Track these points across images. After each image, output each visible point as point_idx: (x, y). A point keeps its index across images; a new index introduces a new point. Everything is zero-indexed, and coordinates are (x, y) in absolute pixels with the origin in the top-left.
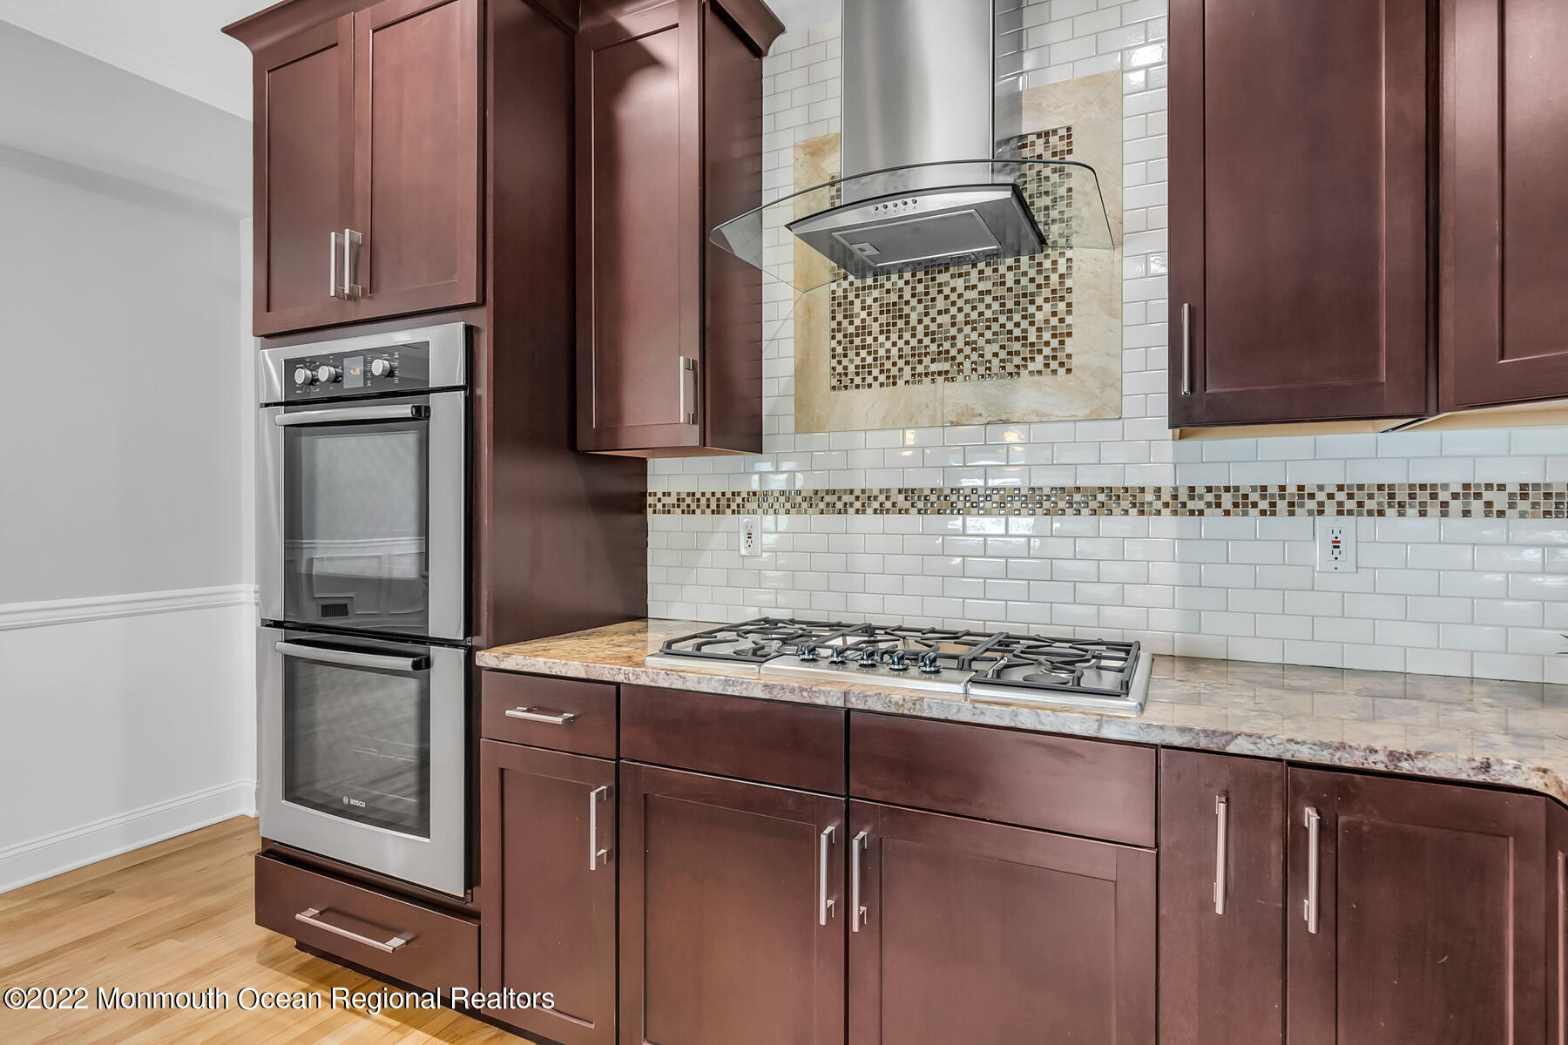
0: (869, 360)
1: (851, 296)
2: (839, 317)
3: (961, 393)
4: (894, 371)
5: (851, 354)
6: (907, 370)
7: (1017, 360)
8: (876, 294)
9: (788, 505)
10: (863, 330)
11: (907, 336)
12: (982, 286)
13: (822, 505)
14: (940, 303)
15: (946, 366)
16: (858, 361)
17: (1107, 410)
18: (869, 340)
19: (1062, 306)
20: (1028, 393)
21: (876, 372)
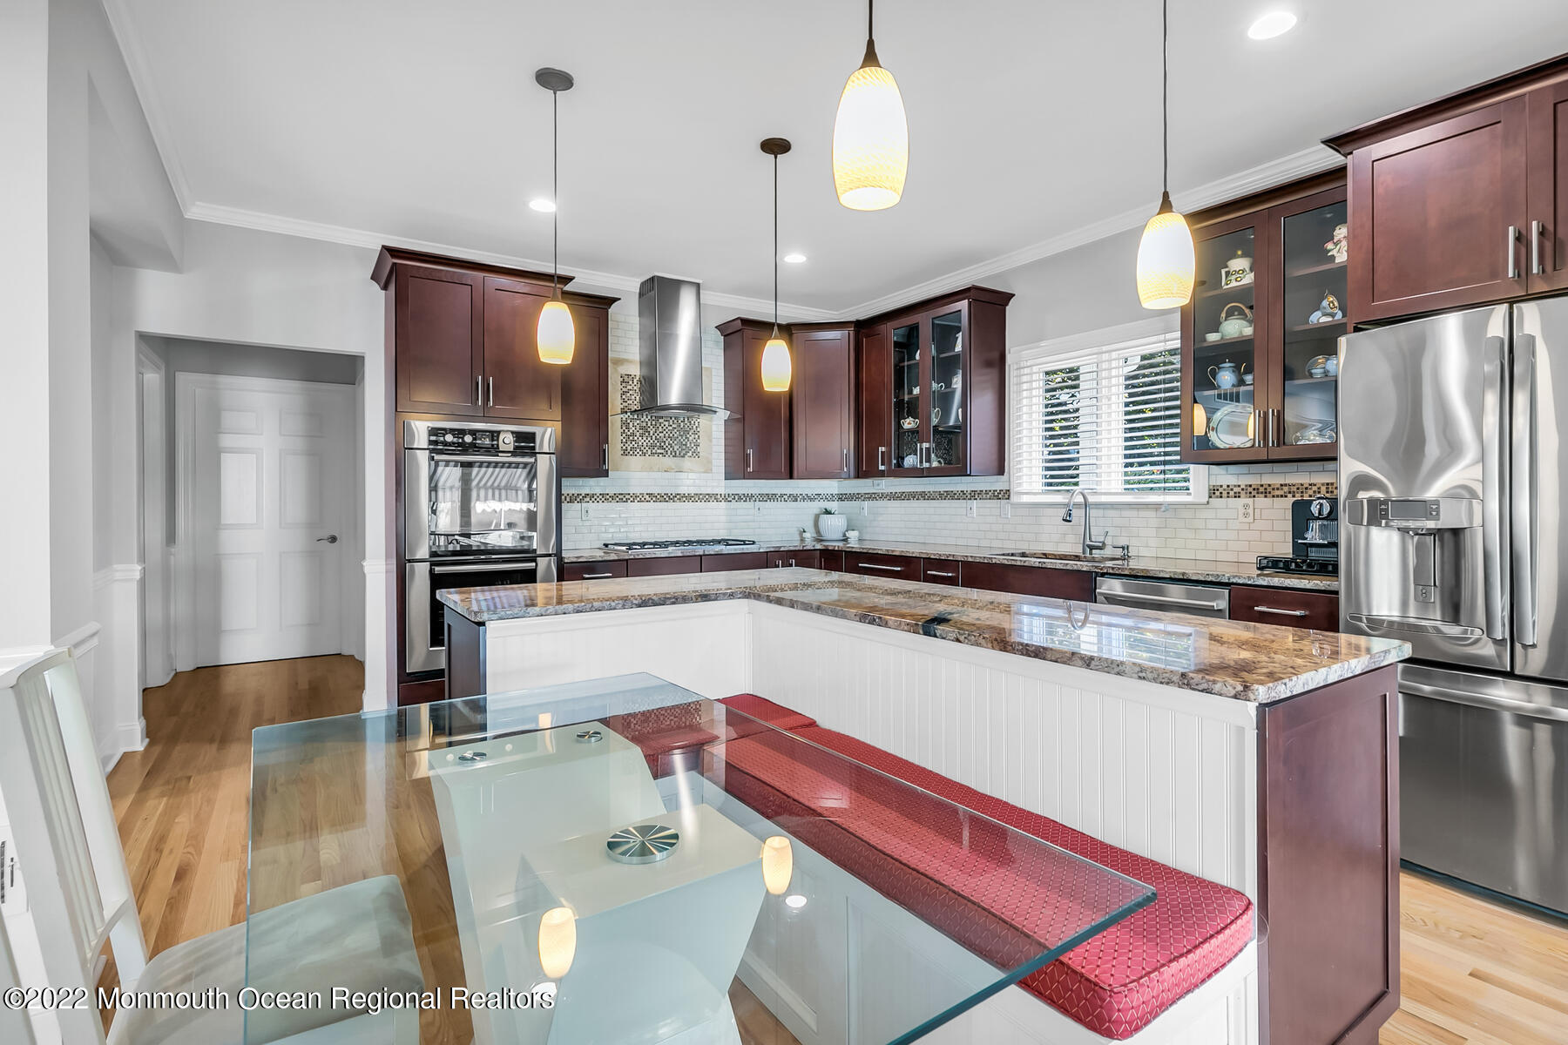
0: (636, 446)
1: (629, 421)
2: (624, 428)
3: (668, 461)
4: (645, 451)
5: (629, 443)
6: (649, 451)
7: (684, 452)
8: (638, 422)
9: (603, 499)
10: (633, 434)
11: (649, 439)
12: (674, 426)
13: (617, 499)
14: (660, 429)
15: (662, 451)
16: (631, 445)
17: (708, 471)
18: (636, 438)
19: (697, 436)
20: (687, 462)
21: (638, 450)
